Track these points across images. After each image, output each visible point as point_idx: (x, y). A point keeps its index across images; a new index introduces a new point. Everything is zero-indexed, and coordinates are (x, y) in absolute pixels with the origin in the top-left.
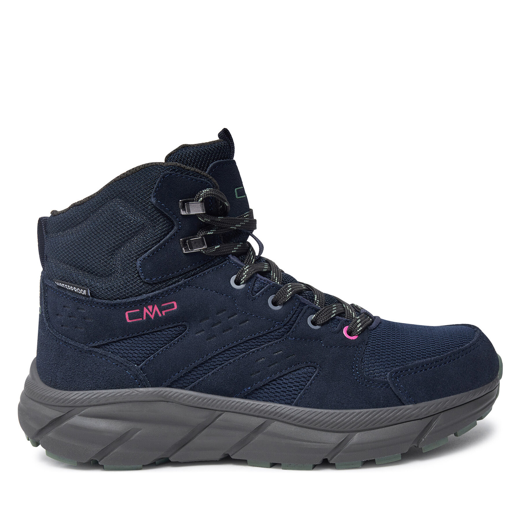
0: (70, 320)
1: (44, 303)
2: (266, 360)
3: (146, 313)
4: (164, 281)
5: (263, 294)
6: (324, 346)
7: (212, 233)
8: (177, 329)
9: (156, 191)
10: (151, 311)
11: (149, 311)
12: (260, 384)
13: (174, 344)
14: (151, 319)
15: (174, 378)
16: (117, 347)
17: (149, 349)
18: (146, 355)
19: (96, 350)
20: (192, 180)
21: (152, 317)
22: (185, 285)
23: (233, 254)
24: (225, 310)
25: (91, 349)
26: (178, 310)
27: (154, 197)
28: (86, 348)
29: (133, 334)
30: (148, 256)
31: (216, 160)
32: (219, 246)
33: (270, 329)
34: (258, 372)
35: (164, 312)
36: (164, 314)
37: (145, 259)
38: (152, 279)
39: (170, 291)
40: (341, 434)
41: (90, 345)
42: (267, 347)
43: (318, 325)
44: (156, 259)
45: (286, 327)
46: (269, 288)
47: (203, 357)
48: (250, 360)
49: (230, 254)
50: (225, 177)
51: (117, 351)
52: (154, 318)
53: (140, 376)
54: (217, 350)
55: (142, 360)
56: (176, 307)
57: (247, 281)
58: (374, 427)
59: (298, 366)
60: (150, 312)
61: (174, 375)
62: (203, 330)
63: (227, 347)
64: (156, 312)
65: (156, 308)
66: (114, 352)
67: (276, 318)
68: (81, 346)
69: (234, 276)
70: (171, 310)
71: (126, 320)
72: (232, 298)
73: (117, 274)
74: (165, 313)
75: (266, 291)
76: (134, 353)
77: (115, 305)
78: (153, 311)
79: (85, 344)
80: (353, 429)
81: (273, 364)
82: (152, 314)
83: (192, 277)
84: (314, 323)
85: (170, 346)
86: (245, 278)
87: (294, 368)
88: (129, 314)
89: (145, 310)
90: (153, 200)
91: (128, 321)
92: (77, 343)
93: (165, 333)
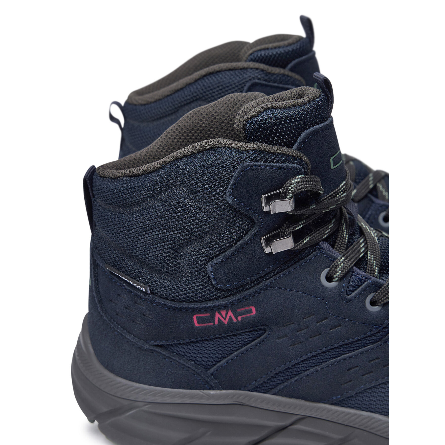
0: (127, 312)
1: (95, 281)
2: (359, 369)
3: (219, 319)
4: (241, 286)
5: (360, 294)
8: (255, 333)
9: (233, 188)
10: (224, 316)
13: (251, 349)
16: (183, 350)
17: (221, 352)
18: (217, 360)
19: (158, 349)
20: (279, 169)
21: (226, 322)
24: (314, 315)
25: (152, 348)
26: (257, 316)
27: (230, 195)
28: (146, 346)
29: (202, 338)
30: (222, 261)
32: (308, 239)
33: (366, 334)
34: (351, 381)
37: (217, 264)
38: (226, 285)
41: (151, 343)
42: (362, 353)
44: (231, 264)
46: (368, 286)
47: (285, 364)
48: (341, 369)
50: (320, 148)
51: (182, 354)
52: (228, 324)
53: (211, 382)
54: (302, 357)
55: (213, 364)
57: (341, 279)
60: (223, 318)
61: (250, 384)
62: (286, 336)
63: (314, 353)
64: (230, 318)
65: (230, 313)
66: (180, 354)
67: (374, 322)
68: (140, 343)
69: (325, 270)
70: (248, 315)
71: (193, 325)
72: (323, 299)
73: (183, 274)
75: (364, 290)
76: (203, 357)
77: (180, 309)
78: (226, 317)
79: (146, 341)
81: (367, 374)
82: (225, 319)
83: (275, 277)
85: (246, 351)
86: (339, 275)
88: (198, 318)
89: (217, 315)
90: (229, 199)
91: (197, 325)
92: (136, 338)
93: (241, 337)
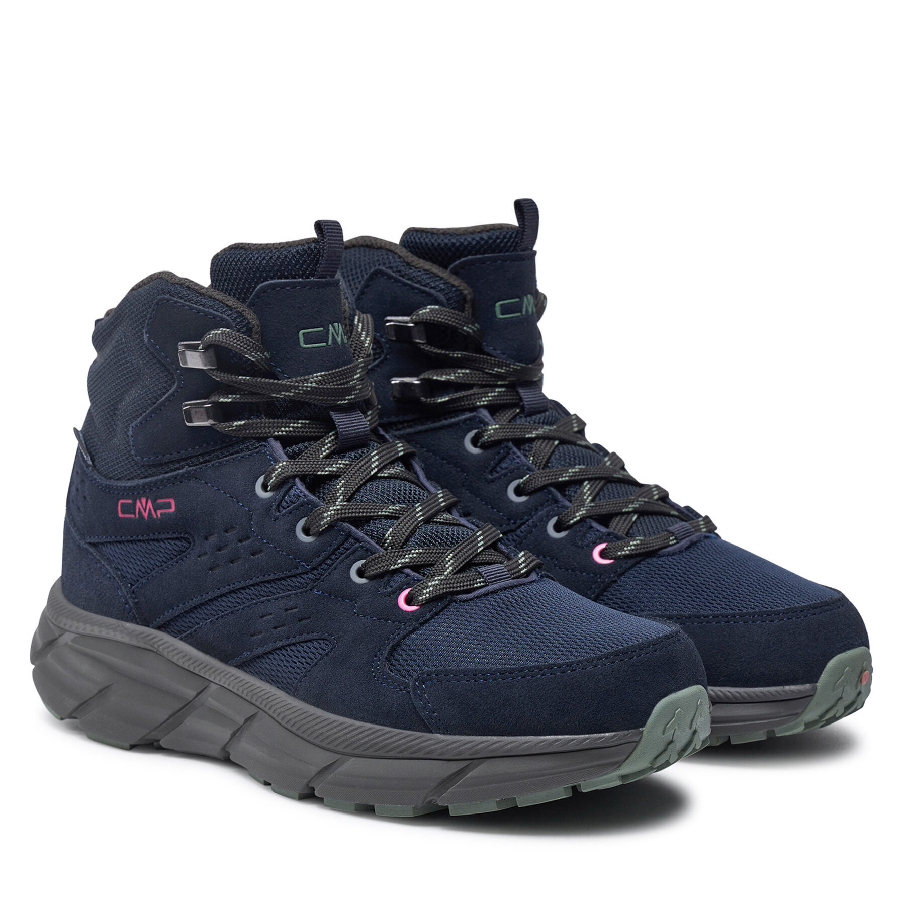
6: (355, 613)
7: (230, 400)
11: (142, 506)
12: (260, 651)
14: (145, 519)
15: (168, 615)
21: (146, 515)
22: (188, 476)
23: (277, 438)
30: (141, 423)
31: (272, 278)
35: (159, 512)
36: (159, 516)
39: (166, 482)
40: (333, 754)
43: (366, 578)
45: (315, 572)
49: (270, 437)
56: (173, 510)
58: (376, 754)
59: (310, 636)
65: (150, 504)
74: (162, 514)
80: (348, 750)
84: (360, 573)
87: (305, 637)
88: (123, 505)
